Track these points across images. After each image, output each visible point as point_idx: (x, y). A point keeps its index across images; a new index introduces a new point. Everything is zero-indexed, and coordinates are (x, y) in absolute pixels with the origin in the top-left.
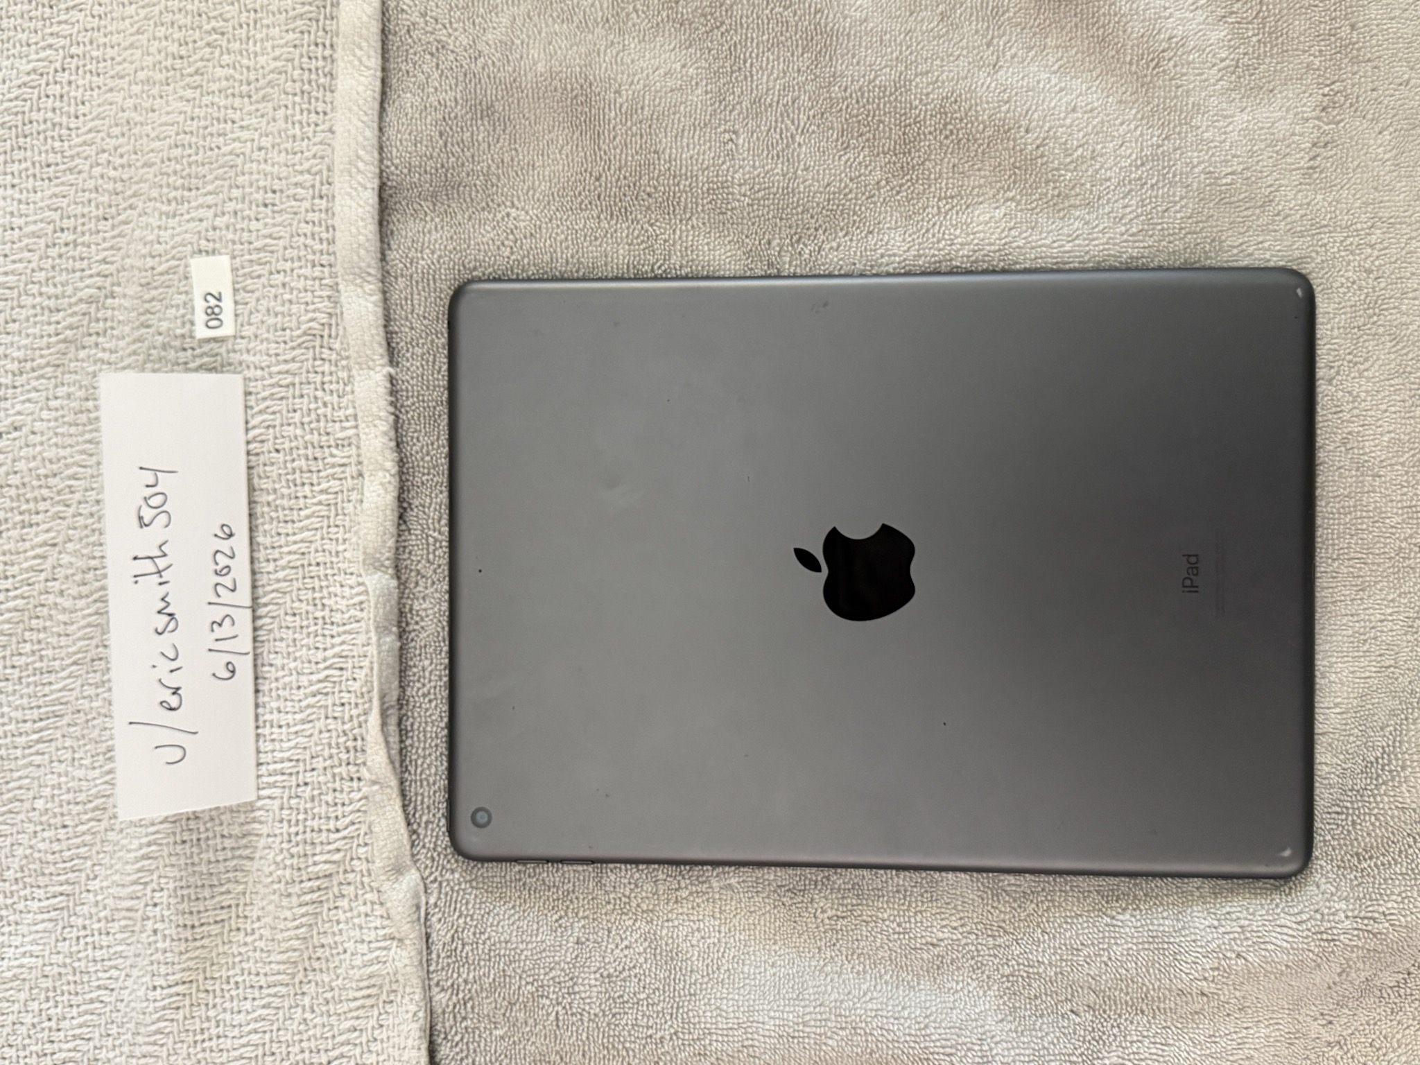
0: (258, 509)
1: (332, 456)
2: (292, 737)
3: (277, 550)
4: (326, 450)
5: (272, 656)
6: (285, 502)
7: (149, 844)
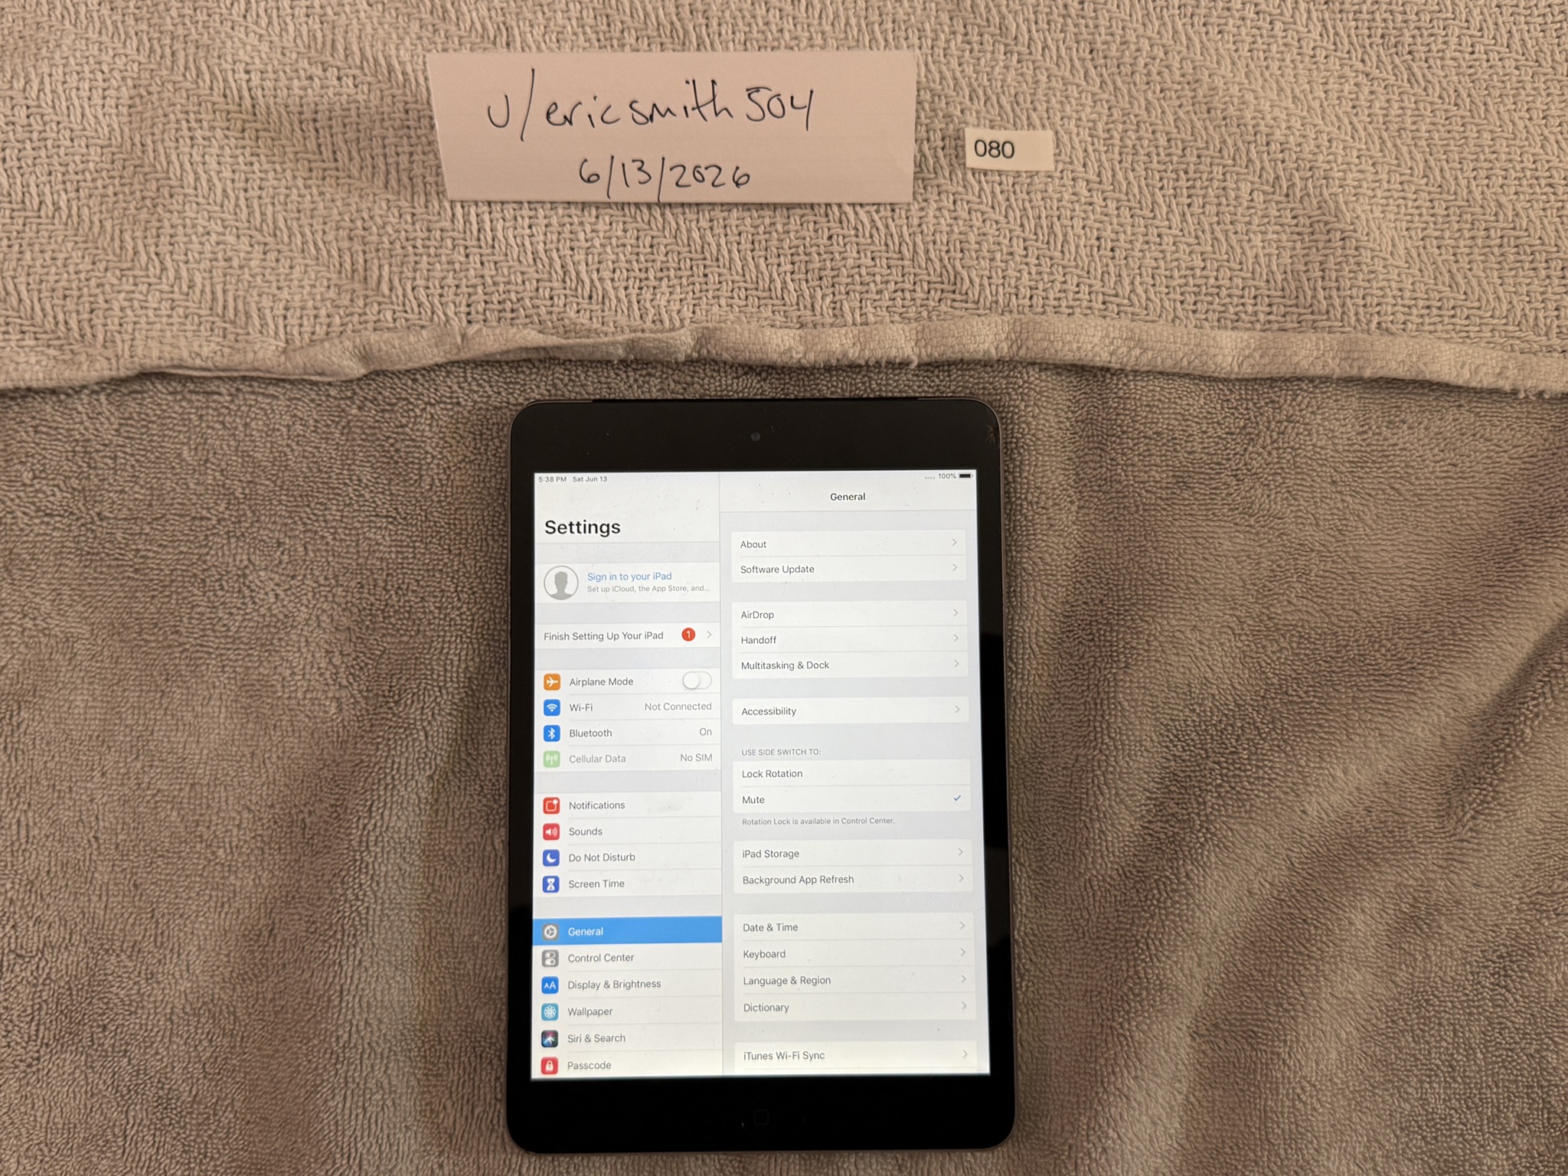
0: (767, 213)
1: (824, 296)
2: (519, 240)
3: (722, 231)
4: (831, 290)
5: (607, 219)
6: (774, 241)
7: (404, 73)
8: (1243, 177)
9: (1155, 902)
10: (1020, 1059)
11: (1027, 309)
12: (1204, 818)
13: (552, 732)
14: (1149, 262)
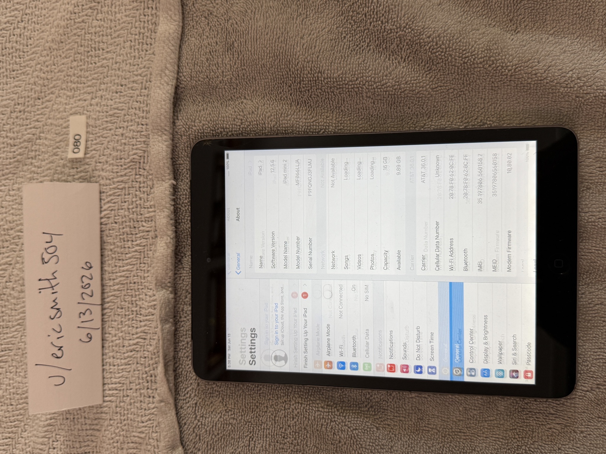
0: (106, 253)
1: (143, 226)
2: (120, 371)
3: (115, 275)
4: (140, 223)
5: (110, 329)
6: (118, 250)
7: (51, 419)
8: (90, 25)
9: (443, 54)
11: (148, 127)
12: (399, 29)
13: (355, 366)
14: (127, 68)
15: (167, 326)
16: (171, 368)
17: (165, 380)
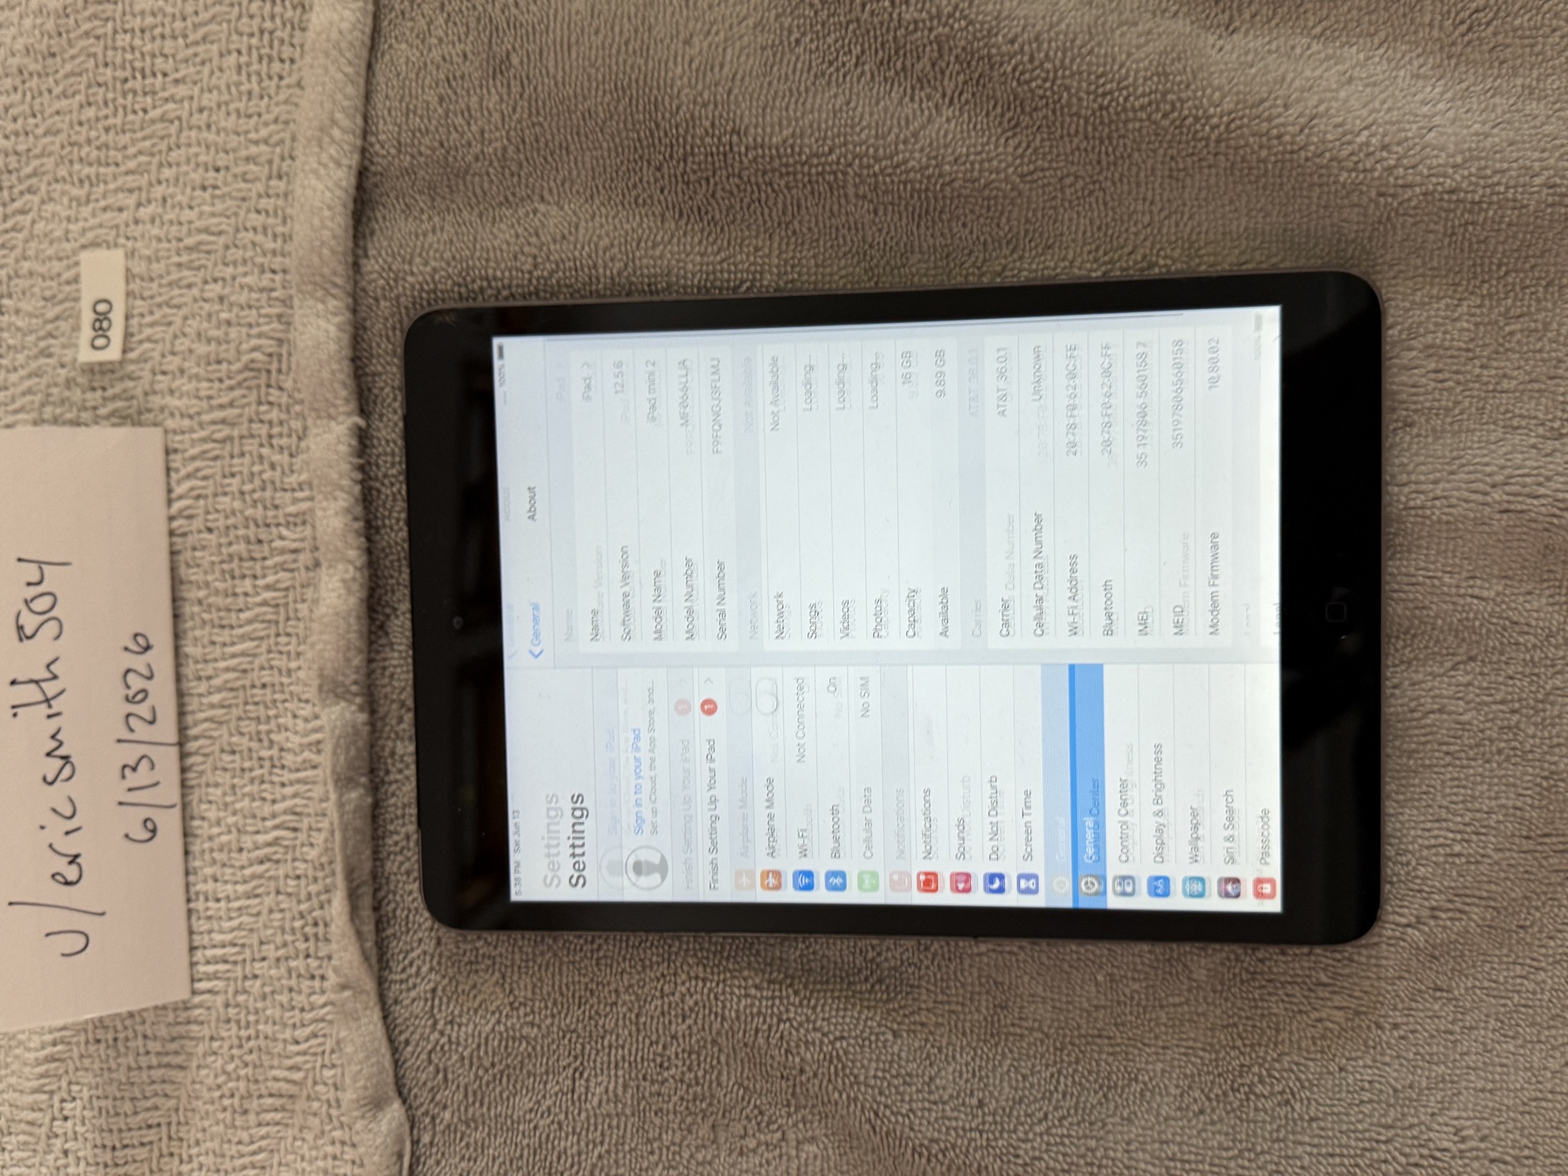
0: (188, 609)
1: (282, 538)
2: (234, 915)
3: (211, 665)
4: (274, 530)
5: (204, 807)
6: (219, 601)
9: (1048, 85)
10: (1264, 266)
11: (288, 277)
12: (935, 22)
13: (838, 881)
14: (231, 123)
15: (354, 795)
16: (366, 902)
17: (350, 931)
